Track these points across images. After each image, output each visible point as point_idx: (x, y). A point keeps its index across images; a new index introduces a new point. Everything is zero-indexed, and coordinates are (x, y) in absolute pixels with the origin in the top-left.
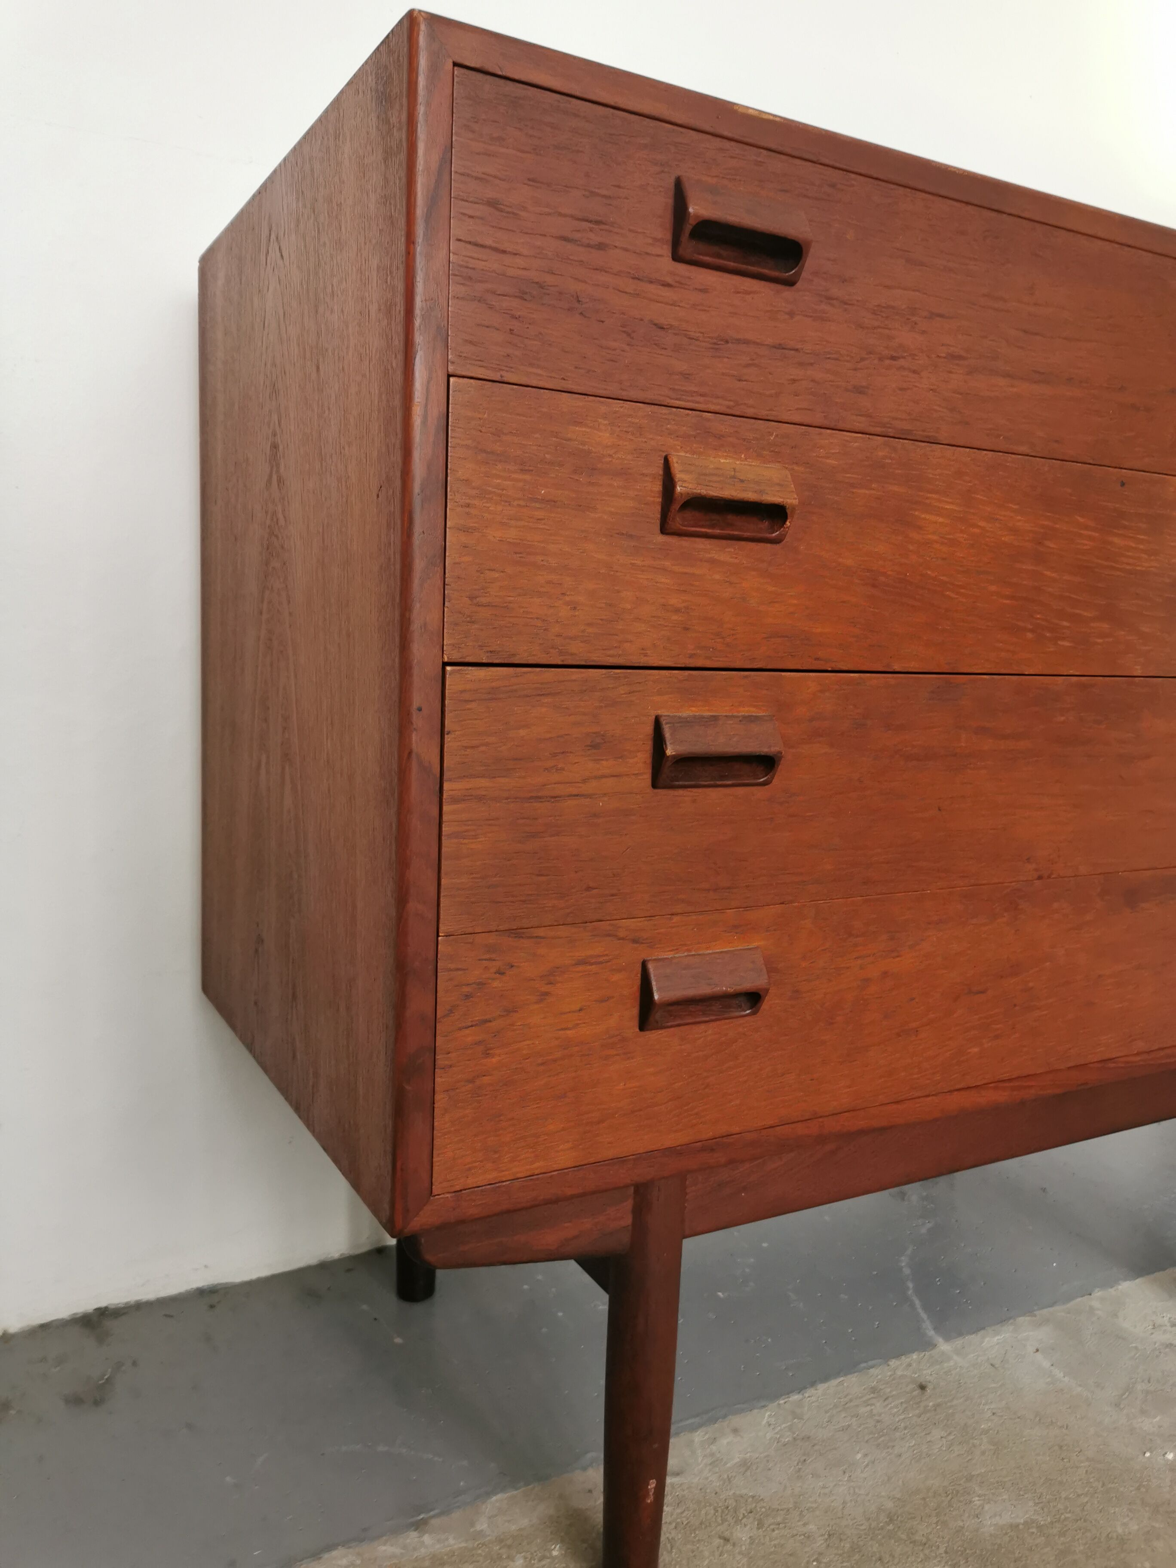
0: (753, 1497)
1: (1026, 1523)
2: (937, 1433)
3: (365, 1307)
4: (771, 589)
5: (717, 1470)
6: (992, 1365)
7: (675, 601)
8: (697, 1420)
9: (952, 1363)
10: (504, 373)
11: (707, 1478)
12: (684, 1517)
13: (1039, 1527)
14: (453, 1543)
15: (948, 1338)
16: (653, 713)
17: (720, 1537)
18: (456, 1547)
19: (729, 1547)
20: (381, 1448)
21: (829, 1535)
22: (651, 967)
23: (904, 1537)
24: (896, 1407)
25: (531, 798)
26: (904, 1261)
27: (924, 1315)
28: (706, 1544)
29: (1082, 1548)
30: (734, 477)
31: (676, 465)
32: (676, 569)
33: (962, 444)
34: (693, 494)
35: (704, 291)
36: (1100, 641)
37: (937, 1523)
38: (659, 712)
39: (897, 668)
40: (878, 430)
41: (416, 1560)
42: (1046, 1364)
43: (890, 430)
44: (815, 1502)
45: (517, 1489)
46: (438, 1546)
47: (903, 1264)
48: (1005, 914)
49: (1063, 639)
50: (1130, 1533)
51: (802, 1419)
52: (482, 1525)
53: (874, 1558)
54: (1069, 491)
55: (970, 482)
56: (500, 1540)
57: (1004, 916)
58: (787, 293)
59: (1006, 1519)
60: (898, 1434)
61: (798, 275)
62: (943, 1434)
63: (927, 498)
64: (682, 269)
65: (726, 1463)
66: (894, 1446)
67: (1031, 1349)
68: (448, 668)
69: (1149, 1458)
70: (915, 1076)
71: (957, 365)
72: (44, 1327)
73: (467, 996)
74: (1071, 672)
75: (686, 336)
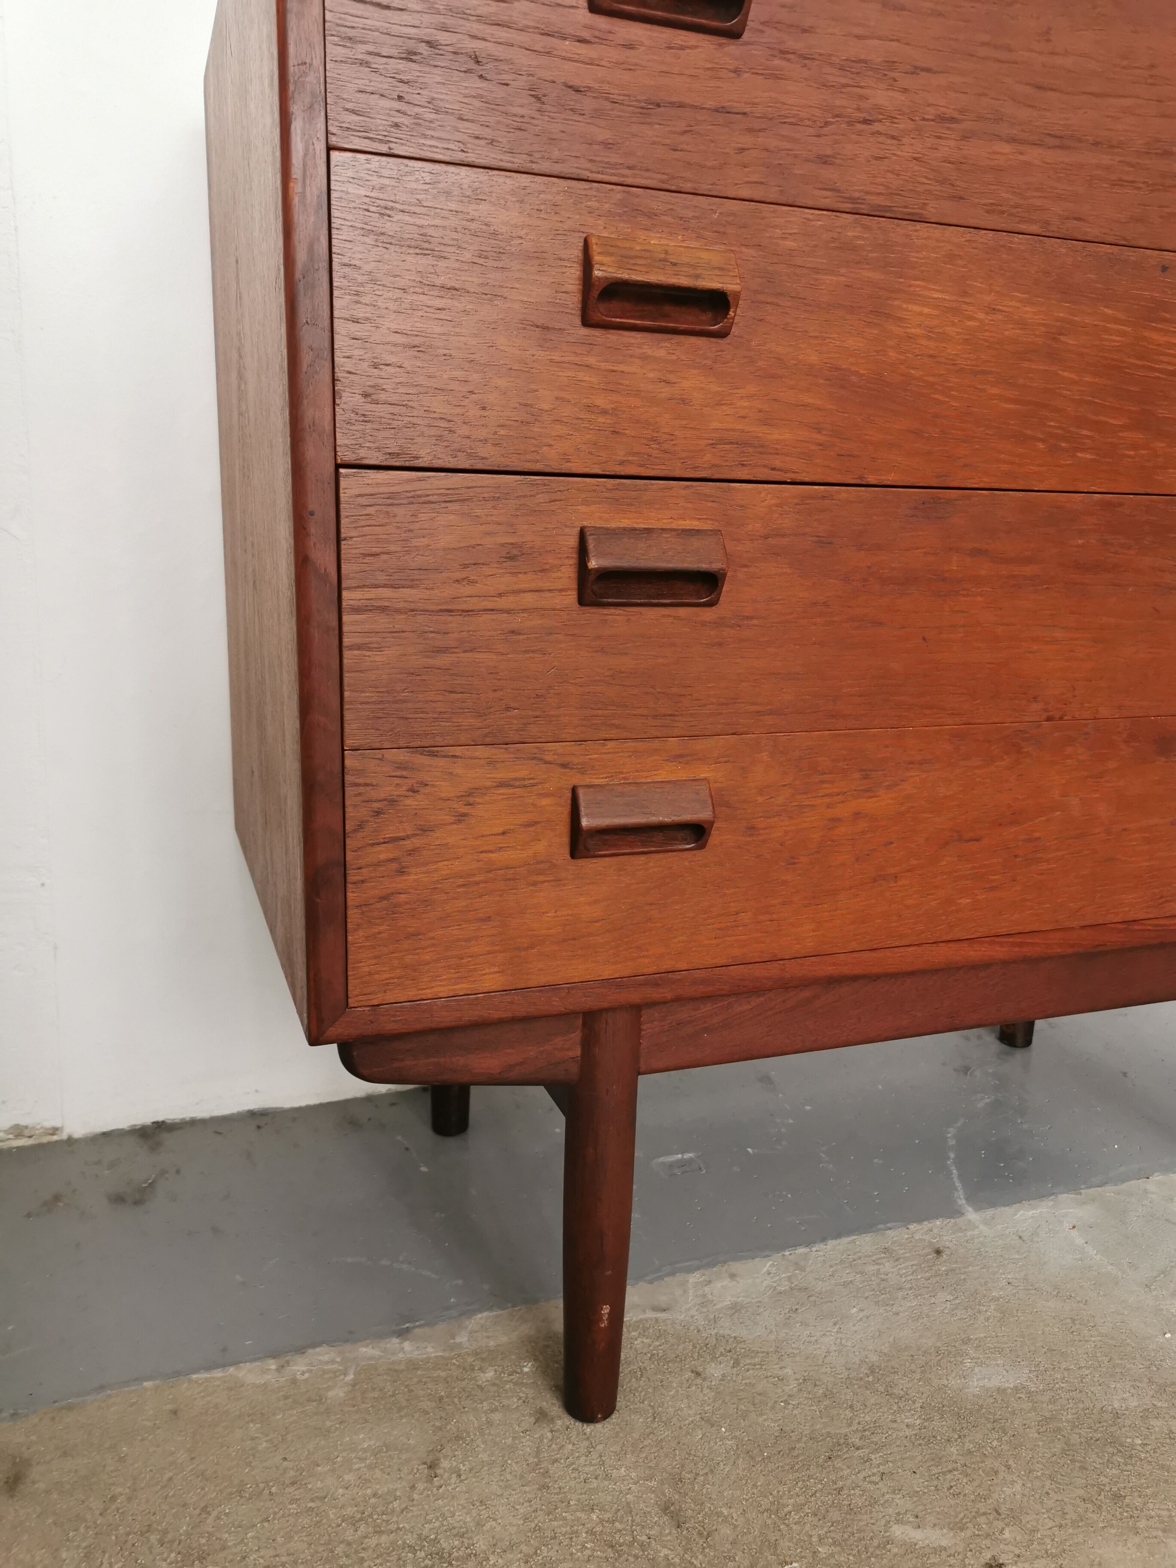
0: (735, 1338)
1: (1016, 1389)
2: (942, 1296)
3: (399, 1138)
4: (714, 388)
5: (705, 1310)
6: (1020, 1237)
7: (601, 401)
8: (696, 1262)
9: (976, 1232)
10: (392, 145)
11: (692, 1317)
12: (661, 1349)
13: (1030, 1394)
14: (431, 1351)
15: (977, 1209)
16: (579, 525)
17: (692, 1372)
18: (433, 1355)
19: (699, 1381)
20: (385, 1262)
21: (805, 1380)
22: (581, 793)
23: (882, 1389)
24: (905, 1268)
25: (441, 610)
26: (951, 1132)
27: (958, 1184)
28: (677, 1375)
29: (1070, 1417)
30: (665, 260)
31: (594, 247)
32: (603, 365)
33: (955, 222)
34: (612, 278)
35: (630, 46)
36: (1132, 453)
37: (920, 1380)
38: (585, 523)
39: (872, 480)
40: (848, 206)
41: (393, 1363)
42: (1080, 1241)
43: (863, 206)
44: (798, 1348)
45: (503, 1309)
46: (416, 1353)
47: (949, 1135)
48: (1005, 757)
49: (1082, 450)
50: (1127, 1409)
51: (804, 1271)
52: (462, 1338)
53: (845, 1405)
54: (1093, 276)
55: (964, 266)
56: (476, 1354)
57: (1004, 760)
58: (732, 48)
59: (995, 1382)
60: (900, 1294)
61: (744, 23)
62: (949, 1297)
63: (911, 286)
64: (602, 22)
65: (715, 1305)
66: (893, 1304)
67: (1067, 1225)
68: (342, 471)
69: (1167, 1340)
70: (894, 924)
71: (948, 128)
72: (104, 1134)
73: (378, 813)
74: (1093, 489)
75: (607, 99)
